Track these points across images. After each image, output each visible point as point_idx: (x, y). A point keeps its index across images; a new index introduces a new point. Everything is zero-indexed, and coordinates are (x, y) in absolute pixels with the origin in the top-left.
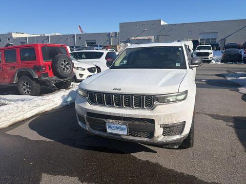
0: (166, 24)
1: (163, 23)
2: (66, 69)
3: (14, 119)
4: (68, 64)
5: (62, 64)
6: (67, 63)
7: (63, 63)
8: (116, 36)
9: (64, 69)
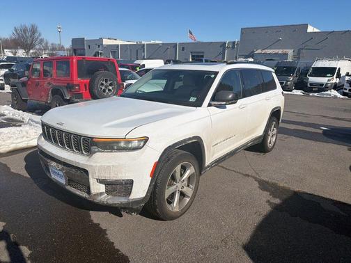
0: (316, 30)
1: (310, 29)
2: (107, 91)
3: (15, 145)
4: (111, 85)
5: (102, 84)
6: (109, 82)
7: (104, 82)
8: (233, 47)
9: (104, 91)
